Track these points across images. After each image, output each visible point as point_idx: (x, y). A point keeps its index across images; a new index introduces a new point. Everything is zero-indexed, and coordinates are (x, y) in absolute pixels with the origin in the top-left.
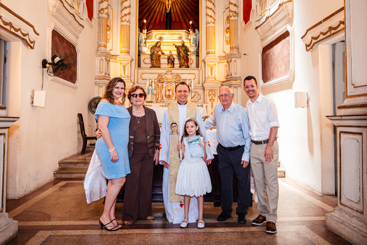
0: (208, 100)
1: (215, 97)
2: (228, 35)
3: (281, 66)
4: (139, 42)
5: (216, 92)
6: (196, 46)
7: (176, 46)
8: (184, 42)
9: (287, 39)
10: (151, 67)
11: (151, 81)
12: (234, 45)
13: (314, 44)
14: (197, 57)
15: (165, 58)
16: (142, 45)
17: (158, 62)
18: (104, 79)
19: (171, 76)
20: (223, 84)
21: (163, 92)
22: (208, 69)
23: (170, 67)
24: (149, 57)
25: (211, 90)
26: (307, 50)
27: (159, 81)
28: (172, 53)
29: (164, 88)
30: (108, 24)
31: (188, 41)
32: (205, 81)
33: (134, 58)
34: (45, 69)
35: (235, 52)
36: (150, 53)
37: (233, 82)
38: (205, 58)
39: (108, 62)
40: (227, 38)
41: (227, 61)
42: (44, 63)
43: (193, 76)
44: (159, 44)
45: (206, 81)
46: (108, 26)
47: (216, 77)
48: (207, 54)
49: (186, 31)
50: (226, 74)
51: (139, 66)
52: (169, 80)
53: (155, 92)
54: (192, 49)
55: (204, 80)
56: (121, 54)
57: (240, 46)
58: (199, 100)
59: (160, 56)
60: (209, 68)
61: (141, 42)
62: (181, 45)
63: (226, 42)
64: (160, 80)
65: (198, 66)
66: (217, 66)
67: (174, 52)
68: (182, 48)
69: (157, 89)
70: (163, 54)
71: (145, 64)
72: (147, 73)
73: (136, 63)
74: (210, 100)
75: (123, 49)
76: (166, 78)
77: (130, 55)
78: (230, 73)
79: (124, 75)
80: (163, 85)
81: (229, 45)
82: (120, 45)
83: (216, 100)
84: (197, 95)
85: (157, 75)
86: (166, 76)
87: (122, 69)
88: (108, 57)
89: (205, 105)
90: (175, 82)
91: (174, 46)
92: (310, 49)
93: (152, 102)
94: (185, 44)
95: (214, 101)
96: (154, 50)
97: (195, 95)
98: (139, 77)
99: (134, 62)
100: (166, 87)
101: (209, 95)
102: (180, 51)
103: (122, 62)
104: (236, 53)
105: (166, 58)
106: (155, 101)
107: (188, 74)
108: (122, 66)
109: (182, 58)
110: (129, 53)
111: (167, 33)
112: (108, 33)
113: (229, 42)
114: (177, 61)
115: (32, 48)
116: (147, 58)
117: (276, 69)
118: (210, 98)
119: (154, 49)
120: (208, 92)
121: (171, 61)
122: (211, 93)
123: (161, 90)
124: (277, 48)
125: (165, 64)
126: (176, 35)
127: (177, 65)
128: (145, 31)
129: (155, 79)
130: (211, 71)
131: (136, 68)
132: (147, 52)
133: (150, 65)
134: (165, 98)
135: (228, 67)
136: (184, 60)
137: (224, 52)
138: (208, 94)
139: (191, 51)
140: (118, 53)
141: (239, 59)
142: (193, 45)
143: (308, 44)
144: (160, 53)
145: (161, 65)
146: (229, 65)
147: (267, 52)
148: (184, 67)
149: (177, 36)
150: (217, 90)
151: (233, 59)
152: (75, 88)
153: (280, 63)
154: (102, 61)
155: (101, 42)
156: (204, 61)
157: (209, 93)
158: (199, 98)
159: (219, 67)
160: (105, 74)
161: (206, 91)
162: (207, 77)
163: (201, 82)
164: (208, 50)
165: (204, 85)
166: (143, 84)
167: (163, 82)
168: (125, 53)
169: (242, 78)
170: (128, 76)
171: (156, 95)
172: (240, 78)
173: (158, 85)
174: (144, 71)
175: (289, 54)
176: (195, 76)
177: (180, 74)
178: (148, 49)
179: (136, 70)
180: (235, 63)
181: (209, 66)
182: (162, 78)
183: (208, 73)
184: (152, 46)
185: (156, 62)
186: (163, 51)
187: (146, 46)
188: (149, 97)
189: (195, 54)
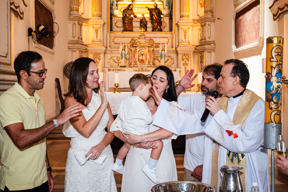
0: (182, 65)
1: (188, 61)
3: (252, 33)
5: (190, 56)
6: (170, 8)
7: (149, 9)
8: (157, 4)
9: (258, 6)
10: (123, 31)
11: (123, 45)
12: (208, 9)
13: (280, 14)
14: (171, 20)
15: (137, 21)
16: (114, 7)
17: (131, 25)
18: (77, 44)
19: (144, 40)
20: (197, 48)
21: (137, 56)
22: (182, 33)
23: (143, 31)
24: (121, 20)
25: (184, 55)
26: (274, 20)
27: (132, 46)
29: (137, 52)
31: (161, 3)
32: (178, 45)
33: (106, 22)
34: (31, 37)
35: (209, 15)
36: (122, 16)
37: (207, 47)
38: (178, 22)
39: (81, 26)
40: (201, 1)
41: (201, 25)
42: (30, 31)
43: (165, 40)
44: (131, 7)
45: (179, 46)
47: (190, 41)
48: (181, 17)
50: (200, 38)
51: (111, 30)
52: (143, 45)
53: (128, 57)
54: (165, 12)
55: (177, 44)
56: (93, 17)
57: (214, 10)
58: (172, 64)
59: (132, 19)
60: (183, 32)
61: (112, 5)
62: (154, 7)
63: (200, 5)
64: (133, 44)
65: (171, 30)
66: (190, 30)
67: (146, 15)
68: (155, 11)
69: (130, 54)
70: (135, 17)
71: (117, 27)
72: (119, 37)
73: (108, 27)
74: (184, 64)
75: (94, 13)
76: (139, 42)
77: (102, 19)
78: (204, 37)
79: (97, 40)
80: (136, 50)
81: (203, 8)
82: (92, 8)
83: (189, 65)
84: (170, 60)
85: (130, 39)
86: (139, 40)
87: (95, 33)
88: (81, 21)
89: (178, 70)
90: (148, 47)
91: (147, 9)
92: (276, 19)
93: (125, 67)
94: (158, 7)
95: (187, 65)
96: (126, 13)
97: (168, 60)
98: (112, 41)
99: (106, 26)
100: (140, 52)
101: (183, 60)
102: (152, 14)
103: (95, 26)
104: (210, 17)
105: (139, 22)
106: (128, 66)
107: (161, 37)
108: (94, 29)
109: (154, 21)
110: (101, 16)
113: (203, 5)
114: (149, 25)
115: (22, 18)
116: (119, 21)
117: (247, 35)
118: (184, 62)
119: (126, 12)
120: (181, 56)
121: (143, 24)
122: (184, 57)
123: (134, 55)
124: (249, 15)
125: (137, 27)
127: (150, 29)
129: (128, 43)
130: (185, 35)
131: (108, 31)
132: (119, 14)
133: (122, 29)
134: (138, 63)
135: (202, 31)
136: (157, 24)
137: (198, 15)
138: (181, 58)
139: (164, 14)
140: (90, 17)
141: (213, 23)
142: (167, 7)
143: (275, 14)
144: (132, 16)
145: (133, 28)
146: (203, 29)
147: (240, 18)
148: (157, 30)
150: (191, 55)
151: (207, 23)
152: (53, 53)
153: (251, 30)
154: (74, 26)
155: (74, 6)
156: (177, 25)
157: (182, 57)
158: (172, 62)
159: (193, 30)
160: (78, 38)
161: (179, 55)
162: (180, 41)
163: (174, 46)
164: (182, 14)
165: (177, 49)
166: (115, 48)
167: (136, 47)
168: (97, 16)
169: (216, 42)
170: (100, 40)
171: (129, 59)
172: (214, 42)
173: (131, 50)
174: (116, 35)
175: (259, 22)
176: (169, 40)
177: (153, 37)
178: (120, 12)
179: (108, 34)
180: (209, 27)
181: (182, 29)
182: (135, 43)
183: (182, 37)
184: (124, 9)
185: (128, 26)
186: (135, 14)
187: (117, 9)
188: (123, 62)
189: (168, 16)
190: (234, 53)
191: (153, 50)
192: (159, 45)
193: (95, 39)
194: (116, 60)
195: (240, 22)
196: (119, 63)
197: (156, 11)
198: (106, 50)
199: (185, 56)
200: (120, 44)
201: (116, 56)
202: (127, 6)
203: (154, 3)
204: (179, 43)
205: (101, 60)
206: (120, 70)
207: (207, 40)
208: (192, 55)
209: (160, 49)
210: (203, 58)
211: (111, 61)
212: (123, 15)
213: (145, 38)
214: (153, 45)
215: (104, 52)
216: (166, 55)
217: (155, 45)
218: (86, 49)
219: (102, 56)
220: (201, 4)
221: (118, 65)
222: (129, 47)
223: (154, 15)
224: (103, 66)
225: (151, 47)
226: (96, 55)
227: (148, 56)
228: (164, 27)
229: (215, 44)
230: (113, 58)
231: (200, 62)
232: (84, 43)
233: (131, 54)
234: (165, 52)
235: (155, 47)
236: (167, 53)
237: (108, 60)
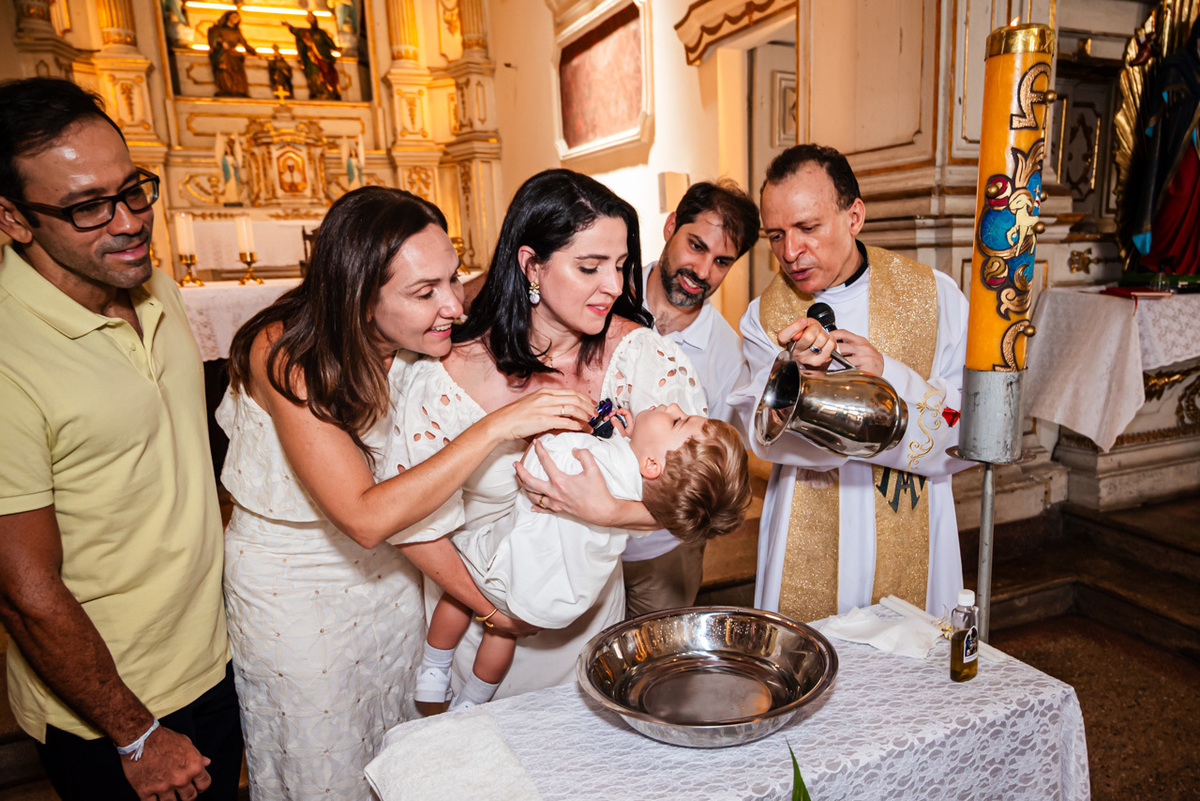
1: (429, 188)
3: (617, 102)
5: (430, 173)
6: (356, 32)
7: (292, 29)
8: (315, 17)
9: (632, 26)
10: (216, 95)
11: (226, 138)
12: (473, 36)
13: (708, 45)
14: (363, 67)
15: (258, 67)
16: (175, 18)
17: (240, 78)
19: (292, 124)
20: (450, 150)
21: (273, 173)
22: (401, 107)
23: (284, 97)
24: (207, 60)
25: (415, 169)
26: (690, 62)
27: (255, 140)
28: (282, 52)
29: (274, 161)
32: (394, 143)
33: (156, 64)
35: (477, 56)
36: (207, 48)
37: (478, 146)
38: (388, 73)
39: (67, 71)
40: (448, 13)
41: (457, 85)
43: (352, 128)
44: (233, 20)
45: (398, 143)
47: (427, 129)
48: (394, 58)
50: (454, 123)
51: (177, 91)
52: (288, 138)
54: (343, 41)
55: (390, 139)
56: (107, 46)
57: (490, 40)
59: (241, 58)
60: (404, 103)
61: (170, 10)
62: (307, 25)
63: (446, 26)
64: (258, 136)
66: (425, 98)
67: (286, 48)
68: (312, 35)
69: (250, 165)
70: (251, 51)
71: (196, 82)
72: (207, 114)
73: (165, 81)
75: (110, 29)
76: (276, 129)
77: (138, 52)
78: (467, 118)
79: (133, 119)
80: (269, 153)
81: (458, 34)
85: (245, 122)
86: (276, 124)
87: (122, 97)
88: (65, 56)
90: (307, 144)
91: (286, 29)
92: (695, 60)
93: (239, 205)
94: (322, 25)
96: (220, 40)
98: (184, 125)
99: (156, 77)
100: (282, 159)
101: (411, 184)
102: (305, 45)
103: (118, 75)
104: (480, 61)
105: (264, 68)
106: (247, 202)
107: (341, 118)
108: (118, 87)
109: (314, 68)
110: (134, 43)
113: (458, 25)
114: (298, 79)
116: (200, 65)
117: (601, 111)
119: (221, 36)
120: (406, 174)
121: (279, 75)
122: (415, 176)
123: (265, 169)
124: (604, 51)
125: (261, 85)
130: (412, 111)
131: (166, 94)
132: (196, 42)
134: (280, 192)
135: (460, 100)
136: (324, 76)
137: (443, 55)
138: (406, 179)
139: (339, 49)
140: (96, 43)
141: (490, 79)
142: (346, 28)
143: (692, 45)
144: (240, 49)
145: (250, 88)
146: (463, 95)
147: (576, 62)
148: (325, 96)
150: (433, 171)
151: (474, 79)
153: (613, 95)
154: (43, 70)
156: (386, 82)
157: (410, 177)
159: (431, 99)
161: (400, 170)
162: (399, 129)
163: (382, 144)
164: (395, 48)
165: (394, 153)
166: (200, 148)
167: (268, 144)
168: (120, 42)
169: (503, 135)
170: (143, 122)
171: (248, 183)
172: (496, 134)
173: (253, 154)
174: (195, 106)
175: (638, 70)
176: (363, 125)
177: (316, 118)
178: (199, 36)
179: (169, 103)
180: (480, 89)
181: (402, 95)
182: (263, 132)
183: (402, 117)
184: (211, 25)
185: (232, 79)
186: (251, 44)
187: (187, 24)
188: (232, 192)
189: (353, 56)
190: (564, 162)
191: (322, 155)
192: (338, 141)
193: (127, 118)
194: (207, 186)
195: (574, 74)
196: (217, 195)
197: (317, 37)
198: (168, 154)
199: (418, 173)
201: (204, 174)
202: (217, 17)
203: (304, 13)
204: (395, 134)
206: (226, 216)
208: (436, 171)
210: (469, 179)
211: (191, 188)
212: (210, 44)
213: (293, 119)
214: (318, 141)
215: (162, 160)
216: (364, 171)
217: (325, 140)
220: (449, 23)
221: (216, 201)
222: (245, 146)
223: (310, 49)
224: (167, 204)
225: (315, 146)
227: (310, 174)
228: (345, 89)
229: (499, 140)
230: (198, 180)
231: (461, 191)
233: (253, 166)
234: (359, 161)
235: (326, 147)
236: (366, 164)
237: (181, 187)
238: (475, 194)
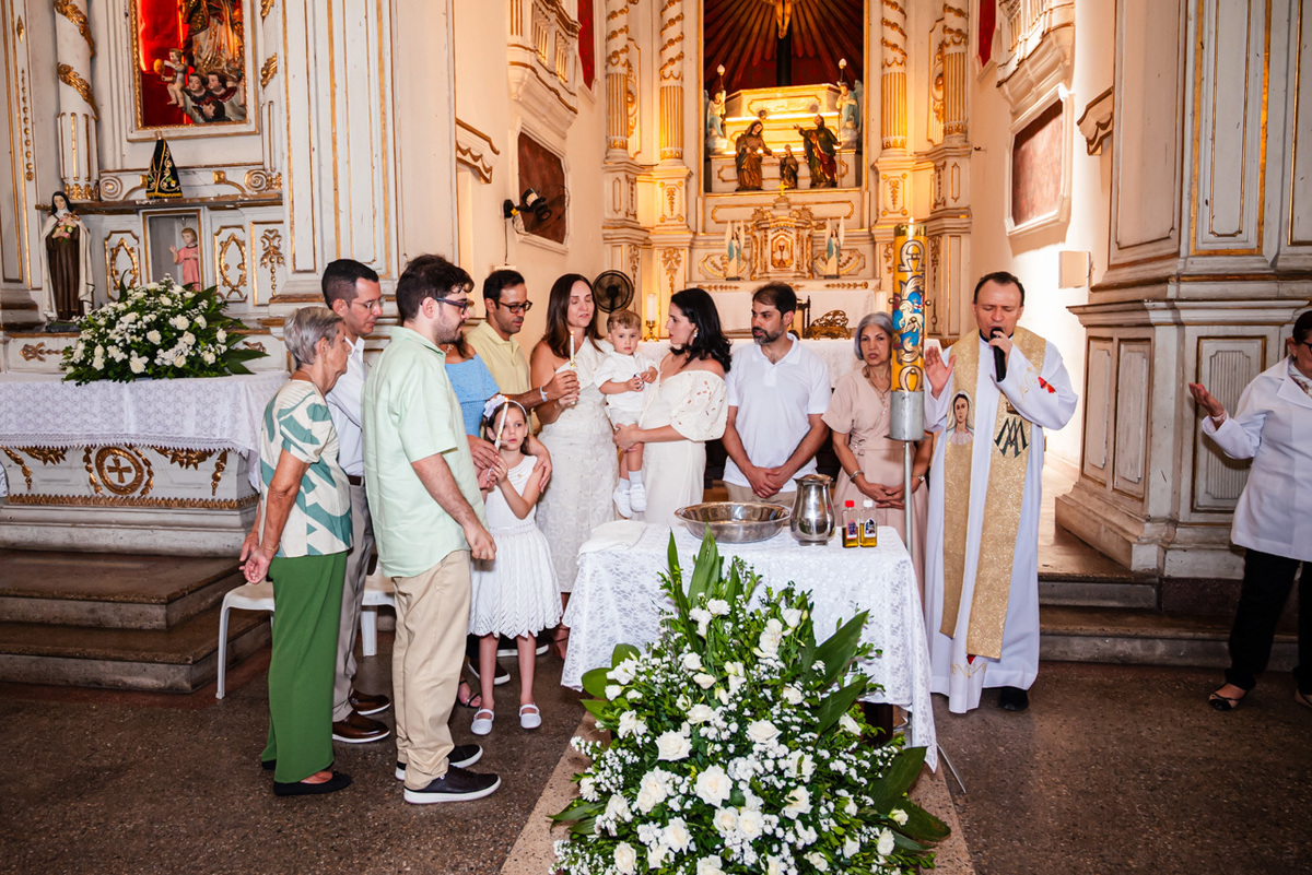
0: (885, 270)
2: (939, 95)
4: (708, 126)
6: (855, 127)
7: (801, 132)
8: (822, 118)
9: (1060, 118)
10: (737, 190)
11: (735, 225)
12: (954, 123)
13: (1102, 138)
14: (858, 157)
15: (772, 164)
16: (715, 133)
17: (757, 175)
18: (624, 227)
19: (787, 212)
21: (768, 252)
22: (885, 191)
23: (787, 189)
24: (734, 163)
25: (890, 245)
26: (1090, 153)
27: (757, 226)
28: (792, 150)
29: (769, 243)
30: (630, 88)
31: (837, 114)
32: (876, 222)
33: (694, 170)
34: (509, 220)
35: (956, 141)
36: (734, 152)
37: (947, 222)
38: (877, 161)
39: (632, 184)
40: (937, 103)
41: (936, 167)
42: (507, 207)
43: (846, 209)
44: (757, 129)
45: (879, 222)
46: (629, 92)
47: (906, 208)
48: (883, 148)
49: (832, 86)
50: (933, 202)
51: (708, 188)
52: (782, 223)
53: (747, 253)
54: (844, 136)
55: (873, 219)
56: (662, 161)
57: (970, 125)
58: (860, 269)
59: (760, 159)
60: (888, 186)
61: (711, 126)
62: (815, 126)
63: (934, 114)
64: (760, 223)
65: (859, 182)
66: (908, 181)
67: (797, 146)
68: (817, 135)
69: (751, 246)
70: (768, 153)
71: (723, 181)
72: (727, 206)
73: (699, 183)
74: (889, 268)
75: (666, 149)
76: (773, 217)
77: (684, 164)
78: (941, 198)
79: (672, 215)
80: (766, 236)
81: (942, 121)
82: (661, 139)
84: (855, 258)
85: (751, 211)
86: (775, 213)
87: (667, 199)
88: (633, 172)
89: (872, 284)
90: (796, 227)
91: (798, 131)
92: (1094, 151)
93: (738, 279)
94: (827, 124)
96: (745, 146)
97: (850, 258)
98: (708, 216)
99: (693, 180)
100: (775, 241)
101: (887, 257)
102: (811, 143)
104: (959, 145)
107: (833, 202)
108: (665, 191)
109: (816, 161)
110: (681, 158)
111: (779, 95)
112: (631, 111)
113: (942, 114)
114: (804, 171)
116: (728, 167)
117: (1038, 193)
118: (889, 264)
119: (746, 143)
120: (883, 248)
121: (788, 170)
122: (891, 251)
123: (761, 249)
124: (1043, 138)
126: (802, 100)
127: (805, 182)
128: (722, 96)
130: (894, 193)
131: (699, 193)
132: (728, 149)
133: (735, 185)
134: (770, 268)
135: (937, 181)
136: (824, 168)
137: (930, 140)
138: (883, 254)
139: (840, 143)
140: (656, 159)
141: (965, 161)
142: (849, 125)
143: (1091, 138)
144: (760, 151)
145: (764, 182)
146: (939, 177)
147: (1024, 147)
148: (822, 184)
149: (806, 102)
151: (950, 162)
152: (564, 254)
154: (617, 184)
155: (616, 137)
156: (873, 167)
157: (886, 251)
158: (861, 265)
159: (914, 181)
160: (627, 214)
161: (878, 245)
162: (881, 209)
163: (866, 224)
164: (886, 139)
165: (874, 232)
166: (717, 234)
167: (766, 229)
168: (671, 158)
169: (973, 211)
170: (680, 216)
172: (967, 211)
173: (754, 237)
174: (719, 201)
176: (853, 207)
177: (808, 204)
179: (700, 200)
180: (955, 171)
181: (886, 179)
182: (764, 219)
183: (885, 199)
184: (739, 135)
185: (751, 176)
186: (768, 146)
187: (723, 136)
188: (733, 268)
189: (852, 148)
190: (1011, 238)
191: (810, 236)
193: (668, 213)
194: (719, 263)
195: (1022, 158)
196: (725, 270)
197: (822, 136)
198: (693, 239)
199: (894, 248)
200: (726, 222)
201: (718, 254)
202: (746, 127)
204: (877, 215)
205: (682, 264)
206: (726, 287)
207: (951, 204)
209: (827, 232)
210: (938, 252)
211: (708, 265)
212: (737, 149)
213: (789, 207)
214: (808, 223)
215: (687, 245)
216: (843, 248)
217: (814, 223)
218: (647, 238)
219: (684, 255)
220: (937, 111)
223: (815, 145)
224: (687, 280)
225: (803, 228)
226: (670, 252)
227: (797, 252)
228: (843, 176)
229: (969, 216)
230: (712, 258)
232: (642, 225)
233: (754, 247)
234: (838, 240)
235: (814, 229)
236: (845, 241)
237: (700, 265)
238: (941, 268)
